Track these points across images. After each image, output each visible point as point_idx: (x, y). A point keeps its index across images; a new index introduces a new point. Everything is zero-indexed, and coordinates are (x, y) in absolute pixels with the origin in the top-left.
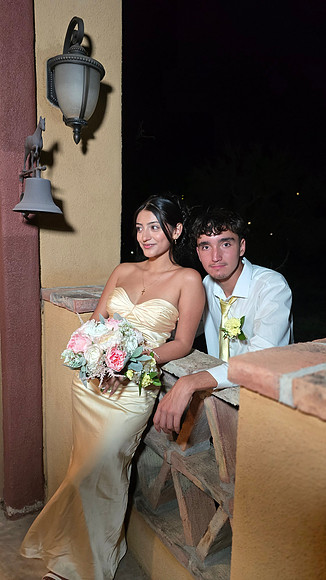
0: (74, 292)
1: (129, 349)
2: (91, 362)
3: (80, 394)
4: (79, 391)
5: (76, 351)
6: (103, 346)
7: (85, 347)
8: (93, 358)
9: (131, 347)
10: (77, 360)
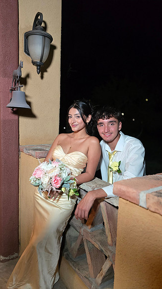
0: (36, 148)
1: (63, 177)
2: (44, 183)
3: (38, 199)
4: (38, 197)
5: (37, 177)
6: (51, 175)
7: (42, 175)
8: (45, 181)
9: (64, 176)
10: (37, 182)
